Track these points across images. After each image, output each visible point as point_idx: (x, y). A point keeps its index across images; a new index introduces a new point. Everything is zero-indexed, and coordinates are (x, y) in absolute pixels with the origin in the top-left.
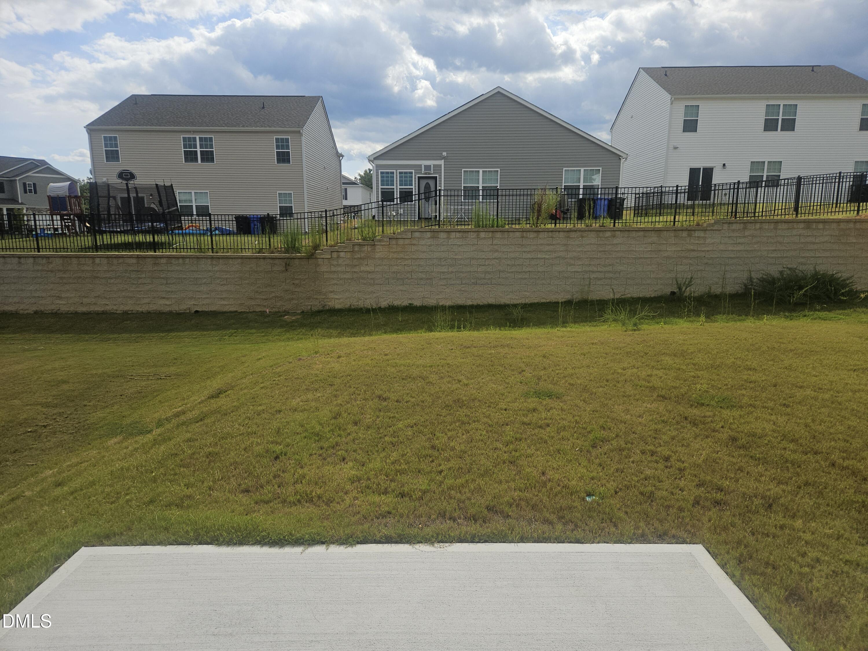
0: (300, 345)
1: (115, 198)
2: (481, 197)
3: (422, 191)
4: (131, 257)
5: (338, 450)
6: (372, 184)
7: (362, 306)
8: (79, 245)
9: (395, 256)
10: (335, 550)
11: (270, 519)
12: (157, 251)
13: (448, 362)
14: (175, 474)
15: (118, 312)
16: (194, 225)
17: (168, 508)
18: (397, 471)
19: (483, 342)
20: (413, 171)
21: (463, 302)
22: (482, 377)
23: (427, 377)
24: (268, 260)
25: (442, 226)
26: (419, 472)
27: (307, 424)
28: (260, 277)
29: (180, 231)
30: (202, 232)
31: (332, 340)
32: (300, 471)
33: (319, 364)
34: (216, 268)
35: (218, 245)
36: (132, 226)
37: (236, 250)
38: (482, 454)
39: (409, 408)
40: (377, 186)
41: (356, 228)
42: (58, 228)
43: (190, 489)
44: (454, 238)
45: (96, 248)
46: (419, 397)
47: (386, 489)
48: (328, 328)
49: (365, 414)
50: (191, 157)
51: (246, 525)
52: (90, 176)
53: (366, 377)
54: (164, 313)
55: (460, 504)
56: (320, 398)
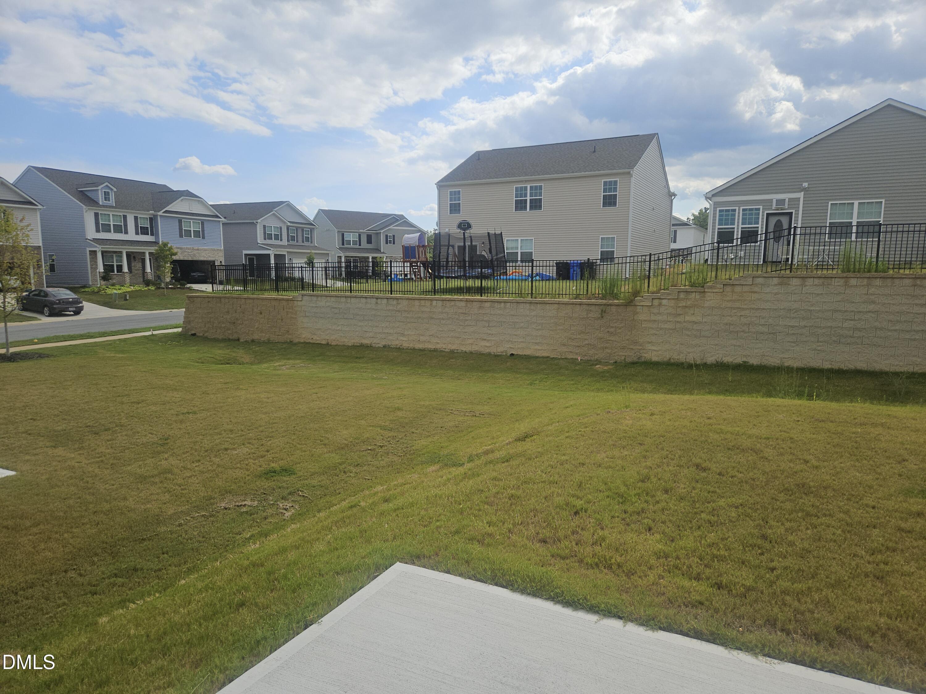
0: (610, 397)
1: (453, 247)
2: (854, 235)
3: (771, 229)
4: (461, 300)
5: (644, 518)
6: (707, 225)
7: (684, 361)
8: (422, 289)
9: (729, 305)
10: (632, 629)
11: (565, 577)
12: (483, 295)
13: (792, 436)
14: (480, 510)
15: (446, 350)
16: (517, 271)
17: (471, 541)
18: (714, 556)
19: (845, 417)
20: (761, 207)
21: (818, 365)
22: (840, 461)
23: (762, 451)
24: (584, 306)
25: (795, 270)
26: (743, 563)
27: (611, 482)
28: (574, 323)
29: (505, 277)
30: (524, 278)
31: (646, 395)
32: (601, 533)
33: (629, 420)
34: (533, 313)
35: (538, 290)
36: (465, 271)
37: (554, 296)
38: (834, 559)
39: (735, 484)
40: (714, 226)
41: (684, 273)
42: (407, 274)
43: (491, 528)
44: (810, 285)
45: (435, 292)
46: (748, 473)
47: (699, 574)
48: (642, 382)
49: (678, 482)
50: (520, 205)
51: (541, 577)
52: (436, 228)
53: (683, 441)
54: (483, 354)
55: (798, 616)
56: (628, 457)
